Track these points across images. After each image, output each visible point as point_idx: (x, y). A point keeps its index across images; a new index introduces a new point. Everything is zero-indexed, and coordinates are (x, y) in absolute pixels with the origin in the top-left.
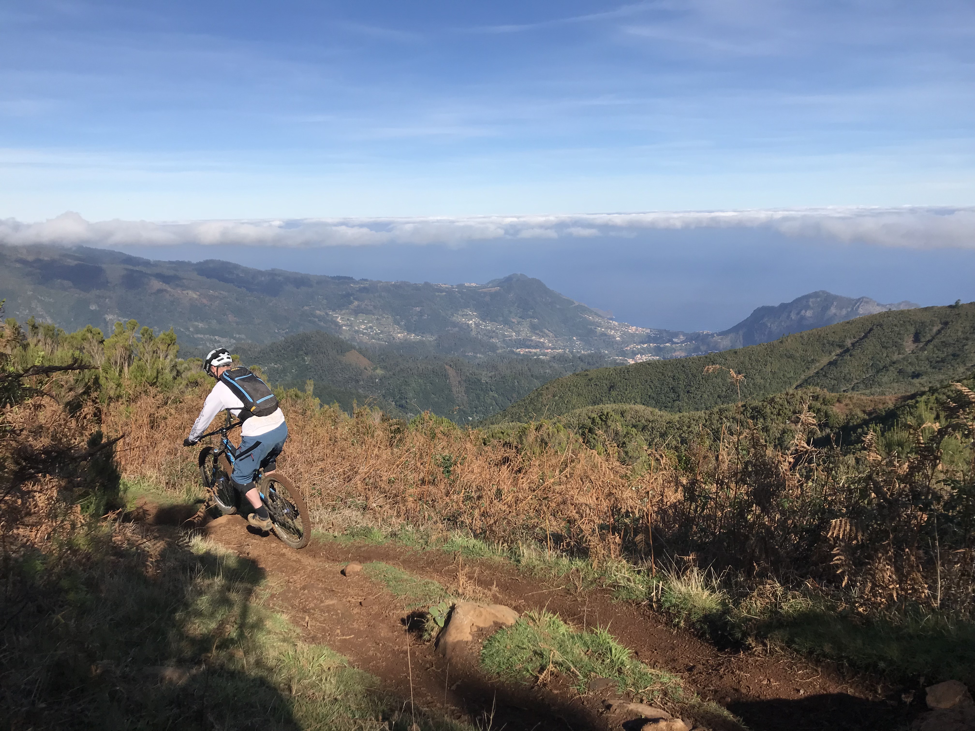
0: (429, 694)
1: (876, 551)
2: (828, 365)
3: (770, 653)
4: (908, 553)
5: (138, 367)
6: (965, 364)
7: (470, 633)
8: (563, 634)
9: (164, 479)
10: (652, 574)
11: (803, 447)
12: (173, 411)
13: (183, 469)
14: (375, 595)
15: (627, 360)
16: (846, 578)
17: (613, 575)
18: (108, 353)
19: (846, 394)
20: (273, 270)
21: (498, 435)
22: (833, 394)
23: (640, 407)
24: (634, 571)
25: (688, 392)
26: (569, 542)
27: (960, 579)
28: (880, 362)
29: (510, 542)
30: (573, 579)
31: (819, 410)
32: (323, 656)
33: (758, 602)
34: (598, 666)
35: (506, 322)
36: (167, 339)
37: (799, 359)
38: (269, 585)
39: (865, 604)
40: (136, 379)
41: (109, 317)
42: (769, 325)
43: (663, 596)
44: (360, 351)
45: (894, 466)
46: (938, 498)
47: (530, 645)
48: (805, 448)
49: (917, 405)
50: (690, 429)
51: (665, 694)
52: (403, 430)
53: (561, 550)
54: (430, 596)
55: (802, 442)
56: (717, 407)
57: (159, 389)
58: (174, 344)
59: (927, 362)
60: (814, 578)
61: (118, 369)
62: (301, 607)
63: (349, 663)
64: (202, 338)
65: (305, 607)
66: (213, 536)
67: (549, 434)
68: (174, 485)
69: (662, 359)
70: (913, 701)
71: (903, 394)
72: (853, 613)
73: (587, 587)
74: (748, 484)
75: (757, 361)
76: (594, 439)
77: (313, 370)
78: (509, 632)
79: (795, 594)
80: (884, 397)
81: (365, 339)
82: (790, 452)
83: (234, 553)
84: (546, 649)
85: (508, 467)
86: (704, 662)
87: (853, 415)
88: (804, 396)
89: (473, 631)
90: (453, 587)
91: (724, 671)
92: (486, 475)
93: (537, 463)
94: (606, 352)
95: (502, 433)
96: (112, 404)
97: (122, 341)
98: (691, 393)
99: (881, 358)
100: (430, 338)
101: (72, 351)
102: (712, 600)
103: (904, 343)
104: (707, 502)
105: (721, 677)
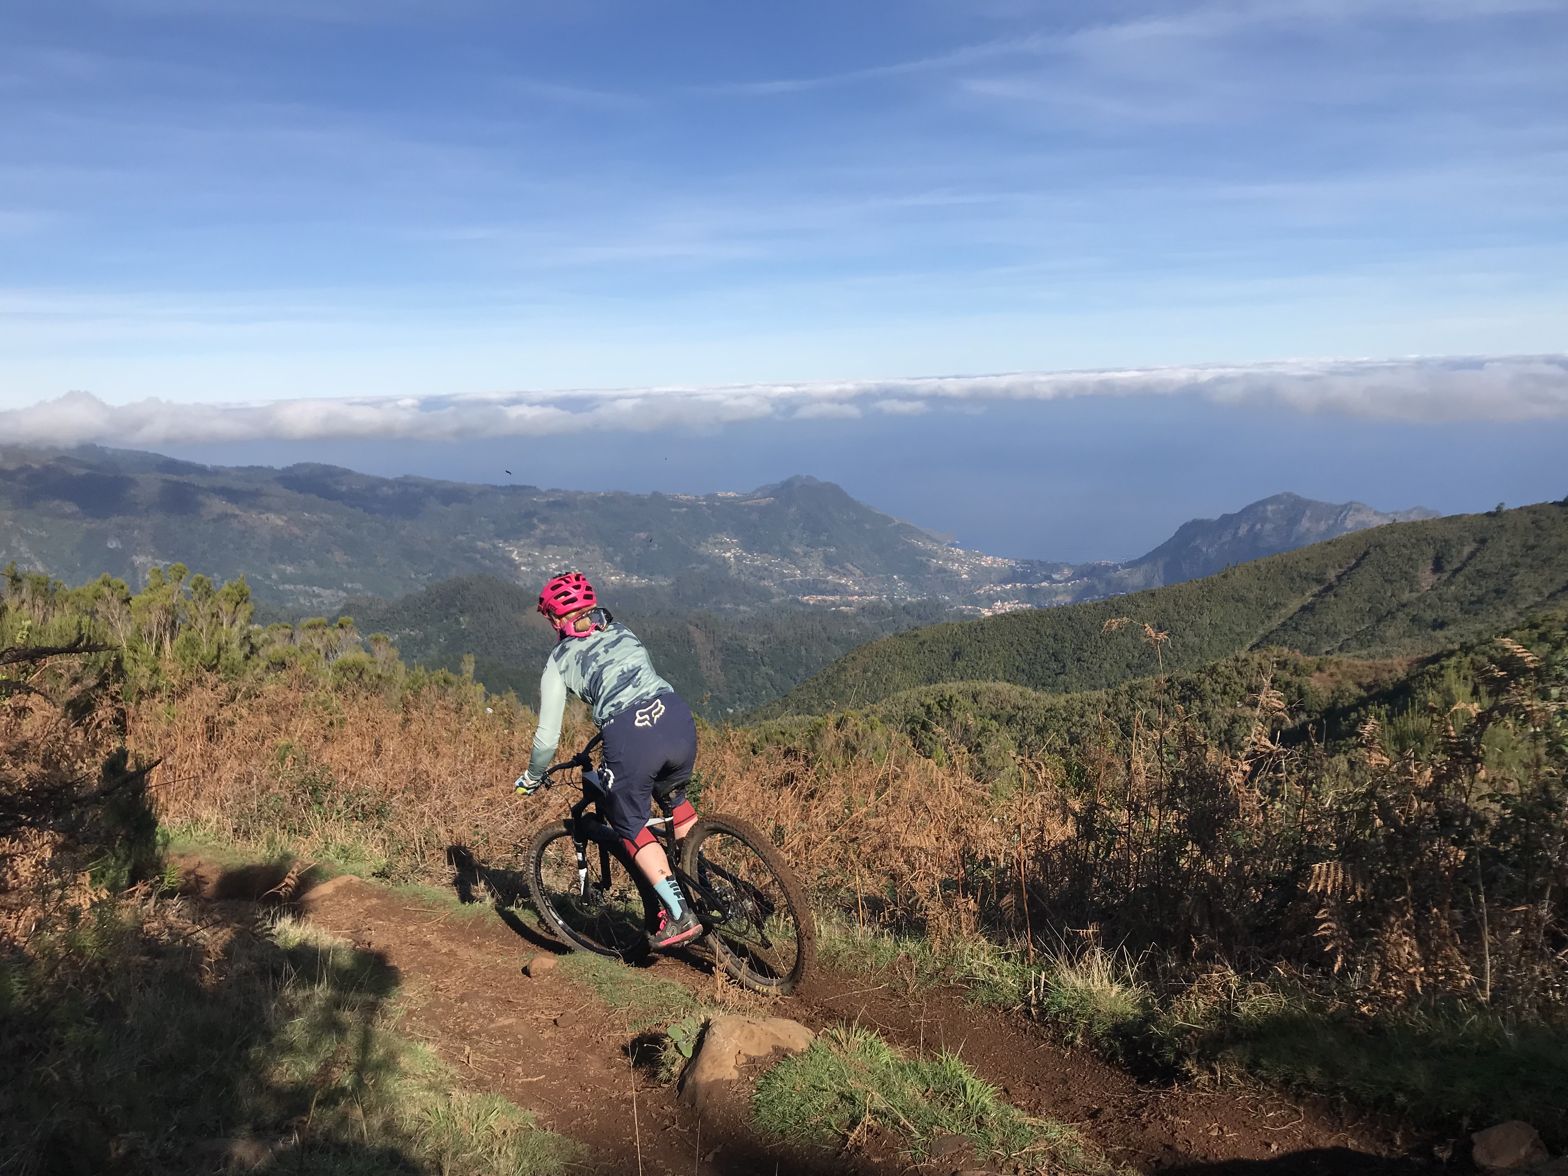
0: (670, 1170)
1: (1387, 912)
2: (1300, 611)
3: (1222, 1084)
4: (1437, 916)
5: (188, 640)
6: (1515, 607)
7: (735, 1067)
8: (887, 1064)
9: (230, 824)
10: (1028, 960)
11: (1265, 746)
12: (244, 712)
13: (260, 806)
14: (579, 1007)
15: (980, 611)
16: (1339, 959)
17: (965, 964)
18: (136, 618)
19: (1330, 657)
20: (406, 477)
21: (776, 737)
22: (1310, 658)
23: (1003, 686)
24: (1000, 956)
25: (1079, 660)
26: (894, 910)
27: (1522, 955)
28: (1382, 604)
30: (902, 972)
31: (1288, 684)
32: (495, 1112)
33: (1200, 1002)
34: (943, 1113)
35: (786, 554)
36: (233, 594)
37: (1254, 603)
38: (405, 994)
39: (1371, 1000)
40: (184, 659)
41: (139, 560)
42: (1205, 549)
43: (1047, 996)
45: (1411, 774)
46: (1480, 823)
47: (833, 1083)
48: (1268, 748)
49: (1442, 672)
50: (1084, 720)
51: (1054, 1158)
53: (880, 924)
54: (668, 1007)
55: (1263, 738)
56: (1127, 683)
57: (222, 676)
58: (245, 602)
59: (1455, 604)
60: (1289, 960)
61: (154, 645)
62: (457, 1031)
63: (538, 1122)
64: (290, 590)
65: (464, 1031)
66: (311, 916)
67: (857, 734)
68: (246, 833)
69: (1036, 608)
70: (1451, 1156)
71: (1420, 656)
72: (1353, 1015)
73: (925, 984)
74: (1178, 809)
75: (1188, 608)
76: (931, 739)
77: (472, 637)
78: (798, 1063)
79: (1259, 987)
80: (1390, 661)
82: (1244, 754)
83: (346, 943)
84: (859, 1090)
85: (793, 789)
86: (1116, 1102)
87: (1342, 691)
88: (1263, 662)
89: (740, 1063)
90: (706, 991)
91: (1149, 1115)
92: (757, 804)
93: (839, 782)
94: (946, 598)
95: (783, 734)
96: (144, 703)
97: (160, 599)
98: (1084, 661)
99: (1384, 598)
100: (663, 582)
101: (77, 617)
102: (1126, 999)
103: (1419, 573)
104: (1114, 839)
105: (1144, 1127)
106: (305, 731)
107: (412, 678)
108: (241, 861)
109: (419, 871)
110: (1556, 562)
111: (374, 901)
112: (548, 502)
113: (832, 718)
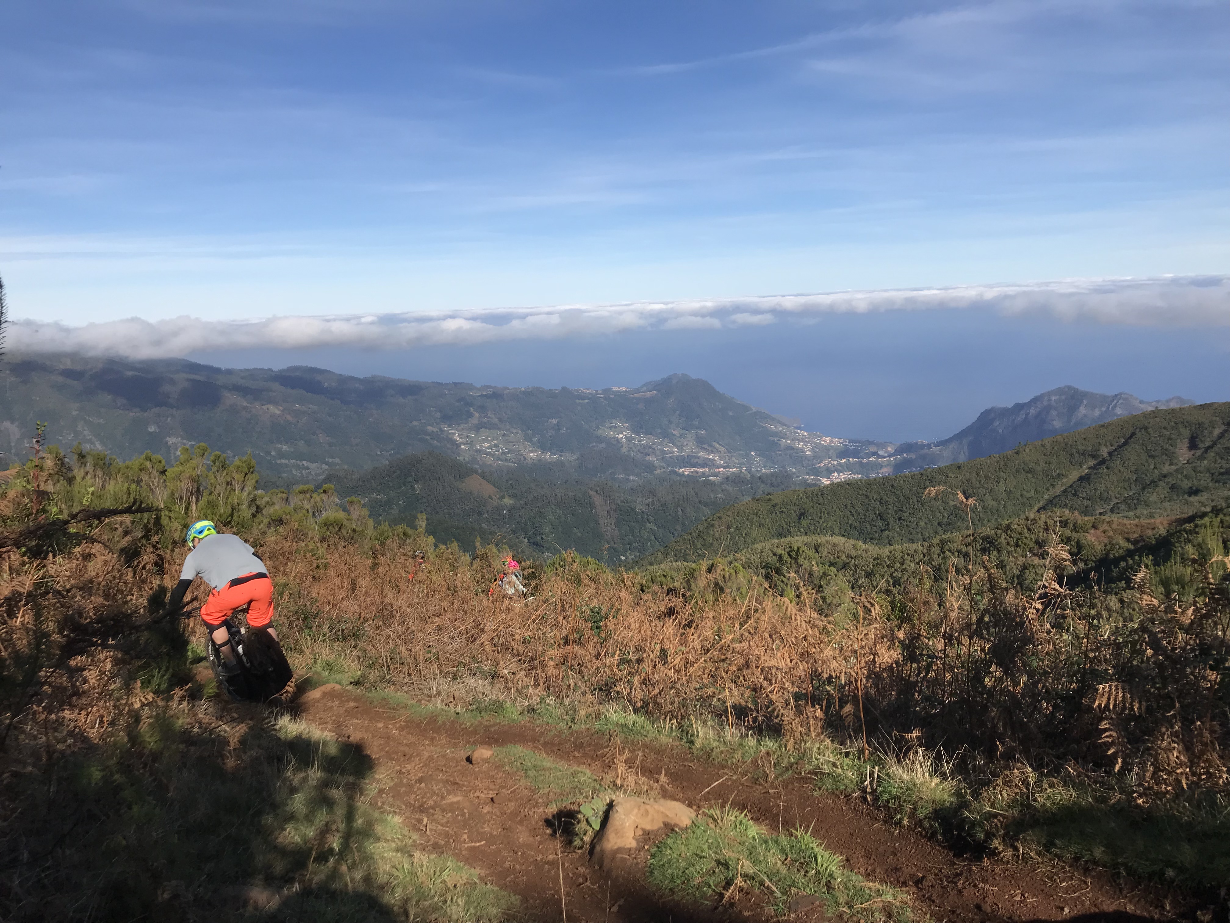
0: (584, 918)
1: (1158, 724)
2: (1078, 480)
3: (1023, 859)
4: (1200, 728)
5: (209, 502)
7: (633, 838)
8: (754, 838)
10: (864, 757)
11: (1054, 589)
14: (510, 788)
15: (820, 480)
16: (1120, 761)
17: (814, 759)
18: (171, 486)
19: (1103, 517)
20: (373, 377)
21: (659, 579)
22: (1086, 519)
23: (839, 540)
24: (841, 753)
25: (900, 519)
26: (756, 717)
28: (1146, 475)
29: (680, 717)
30: (763, 765)
31: (1070, 539)
32: (448, 869)
33: (1004, 793)
34: (800, 879)
35: (666, 435)
36: (242, 467)
37: (1041, 473)
38: (377, 776)
39: (1146, 795)
41: (171, 440)
42: (1001, 431)
43: (880, 786)
44: (483, 476)
45: (1176, 612)
47: (711, 852)
48: (1056, 590)
49: (1197, 530)
50: (904, 567)
52: (540, 575)
53: (745, 727)
54: (580, 790)
55: (1053, 582)
56: (938, 537)
58: (252, 473)
59: (1207, 475)
60: (1076, 759)
61: (184, 506)
62: (417, 805)
63: (480, 878)
64: (286, 464)
65: (422, 805)
66: (305, 715)
67: (724, 577)
69: (865, 478)
70: (1211, 919)
71: (1178, 517)
72: (1131, 805)
73: (781, 774)
74: (984, 639)
75: (987, 477)
76: (782, 581)
77: (424, 500)
78: (683, 836)
79: (1053, 781)
80: (1152, 521)
81: (490, 460)
82: (1037, 596)
83: (332, 736)
84: (732, 858)
85: (674, 620)
86: (936, 871)
87: (1113, 545)
88: (1048, 521)
89: (637, 834)
90: (609, 777)
91: (964, 883)
92: (646, 630)
93: (711, 616)
94: (794, 470)
95: (665, 576)
96: (177, 550)
97: (188, 472)
98: (904, 520)
99: (1148, 471)
100: (570, 458)
101: (127, 484)
102: (943, 789)
103: (1177, 450)
104: (932, 662)
105: (960, 892)
106: (298, 572)
107: (378, 531)
109: (386, 681)
111: (352, 704)
112: (481, 396)
113: (704, 565)
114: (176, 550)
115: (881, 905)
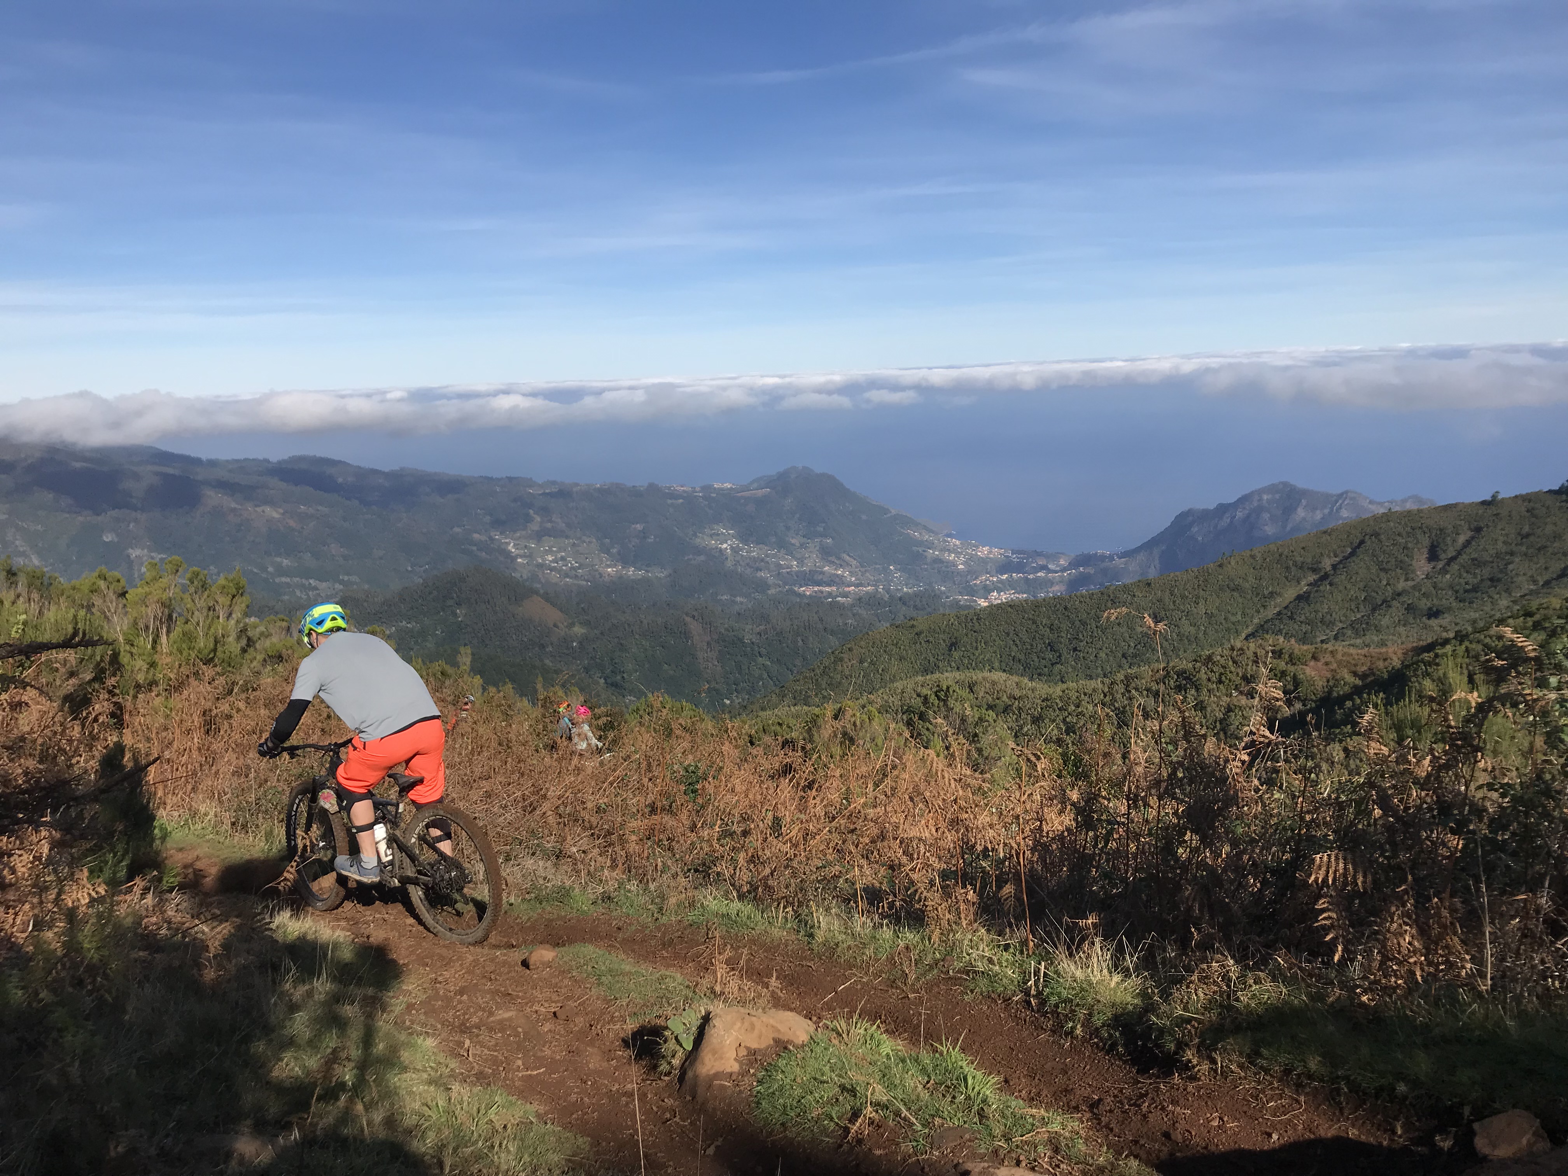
0: (671, 1163)
1: (1385, 899)
2: (1295, 600)
3: (1222, 1074)
4: (1437, 906)
5: (184, 633)
6: (1510, 594)
7: (735, 1059)
8: (888, 1055)
9: (228, 818)
10: (1027, 950)
11: (1264, 736)
12: (242, 705)
13: (259, 799)
14: (578, 999)
15: (976, 601)
16: (1340, 948)
17: (965, 955)
18: (133, 612)
19: (1325, 646)
21: (773, 728)
22: (1305, 647)
23: (999, 676)
24: (999, 946)
25: (1075, 649)
26: (893, 901)
27: (1521, 943)
28: (1377, 593)
29: (796, 904)
30: (900, 963)
31: (1284, 673)
32: (495, 1106)
33: (1200, 992)
34: (945, 1106)
35: (782, 545)
36: (229, 587)
37: (1250, 592)
38: (404, 988)
39: (1372, 990)
40: (181, 653)
41: (134, 553)
42: (1200, 539)
43: (1046, 986)
44: (546, 597)
45: (1409, 763)
46: (1479, 811)
47: (834, 1076)
48: (1266, 737)
49: (1437, 661)
50: (1080, 710)
51: (1056, 1150)
52: (619, 725)
53: (879, 915)
54: (668, 999)
55: (1262, 728)
56: (1123, 672)
57: (219, 669)
58: (242, 595)
59: (1450, 593)
60: (1288, 948)
61: (151, 639)
62: (456, 1024)
63: (538, 1115)
64: (288, 583)
65: (463, 1024)
66: (310, 909)
67: (855, 724)
68: (244, 827)
69: (1032, 598)
70: (1453, 1146)
71: (1415, 644)
72: (1353, 1004)
73: (924, 974)
74: (1177, 799)
75: (1183, 597)
76: (928, 729)
77: (469, 630)
78: (798, 1055)
79: (1260, 978)
80: (1384, 650)
81: (555, 577)
82: (1243, 744)
83: (345, 937)
84: (860, 1082)
85: (791, 781)
86: (1116, 1092)
87: (1336, 680)
88: (1258, 651)
89: (740, 1055)
90: (705, 983)
91: (1149, 1106)
92: (755, 794)
93: (838, 774)
94: (943, 588)
95: (780, 724)
97: (157, 593)
98: (1080, 651)
99: (1379, 587)
100: (659, 574)
101: (73, 610)
102: (1125, 989)
103: (1414, 563)
104: (1113, 829)
105: (1145, 1116)
108: (239, 855)
110: (1550, 550)
112: (544, 494)
113: (830, 709)
114: (140, 696)
115: (1046, 1136)
